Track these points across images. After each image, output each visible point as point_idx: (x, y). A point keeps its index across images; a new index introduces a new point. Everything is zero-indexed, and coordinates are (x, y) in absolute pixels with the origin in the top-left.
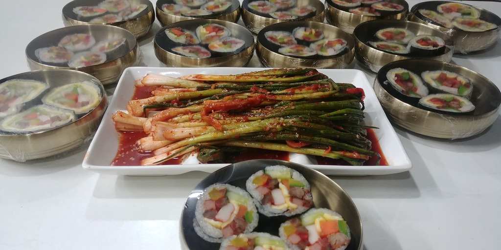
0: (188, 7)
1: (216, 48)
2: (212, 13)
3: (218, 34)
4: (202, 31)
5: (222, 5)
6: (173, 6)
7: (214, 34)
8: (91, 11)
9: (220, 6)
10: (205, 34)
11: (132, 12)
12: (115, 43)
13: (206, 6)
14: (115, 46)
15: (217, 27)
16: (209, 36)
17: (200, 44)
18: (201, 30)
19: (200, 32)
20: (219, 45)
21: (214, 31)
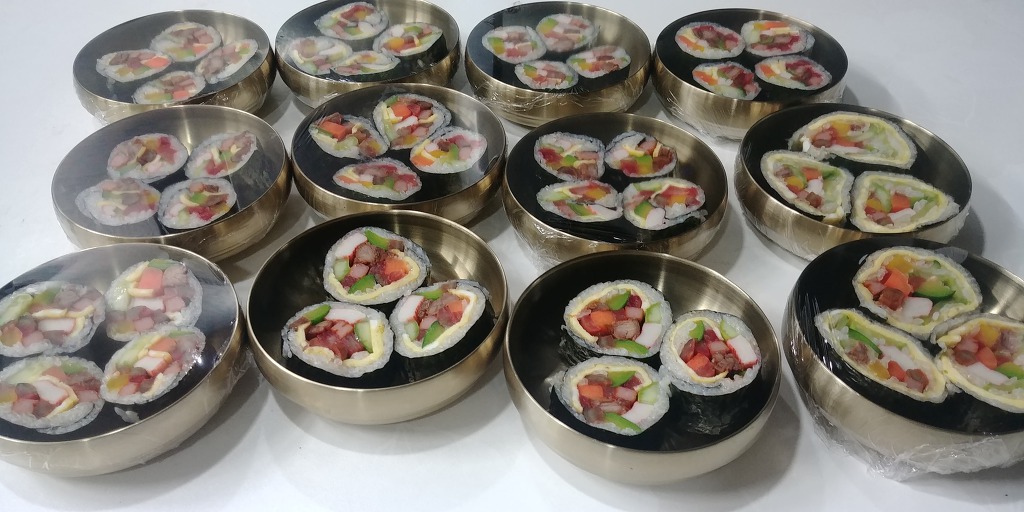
0: (348, 43)
1: (430, 163)
2: (398, 61)
3: (422, 121)
4: (386, 117)
5: (421, 35)
6: (313, 43)
7: (412, 121)
8: (135, 63)
9: (417, 41)
10: (394, 123)
11: (225, 64)
12: (234, 150)
13: (385, 39)
14: (239, 156)
15: (417, 103)
16: (404, 128)
17: (390, 154)
18: (385, 113)
19: (383, 120)
20: (432, 154)
21: (412, 114)
